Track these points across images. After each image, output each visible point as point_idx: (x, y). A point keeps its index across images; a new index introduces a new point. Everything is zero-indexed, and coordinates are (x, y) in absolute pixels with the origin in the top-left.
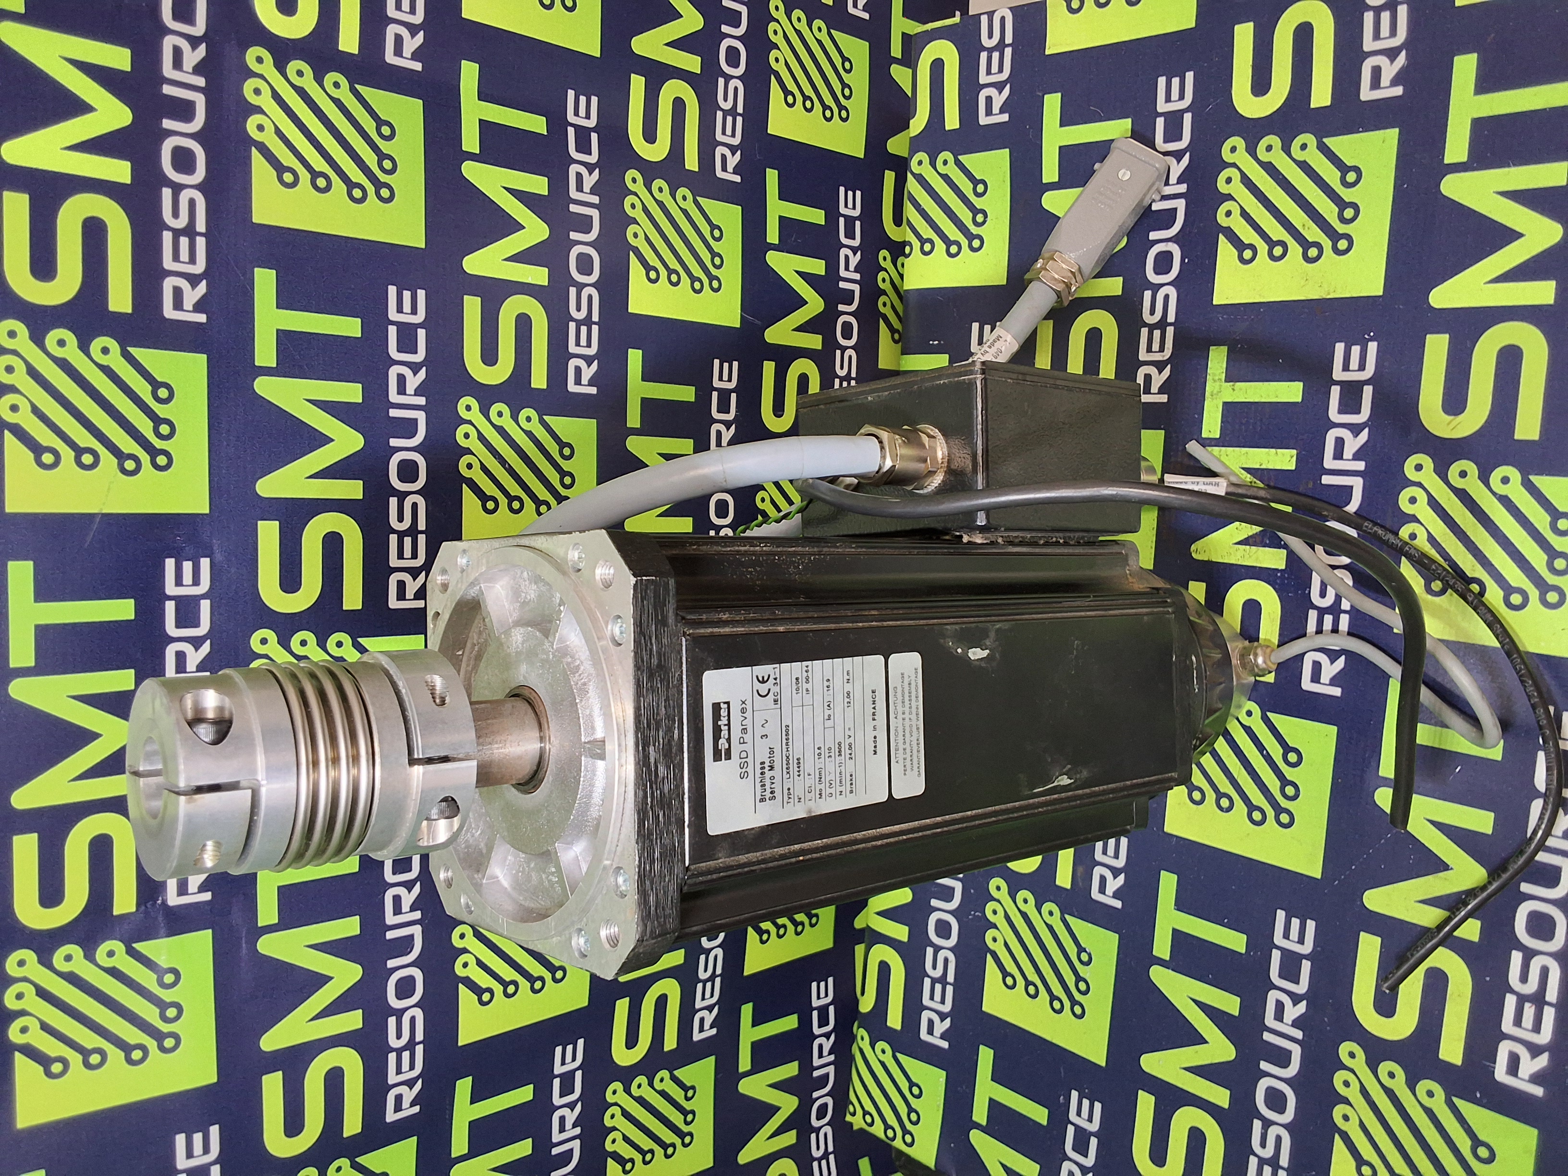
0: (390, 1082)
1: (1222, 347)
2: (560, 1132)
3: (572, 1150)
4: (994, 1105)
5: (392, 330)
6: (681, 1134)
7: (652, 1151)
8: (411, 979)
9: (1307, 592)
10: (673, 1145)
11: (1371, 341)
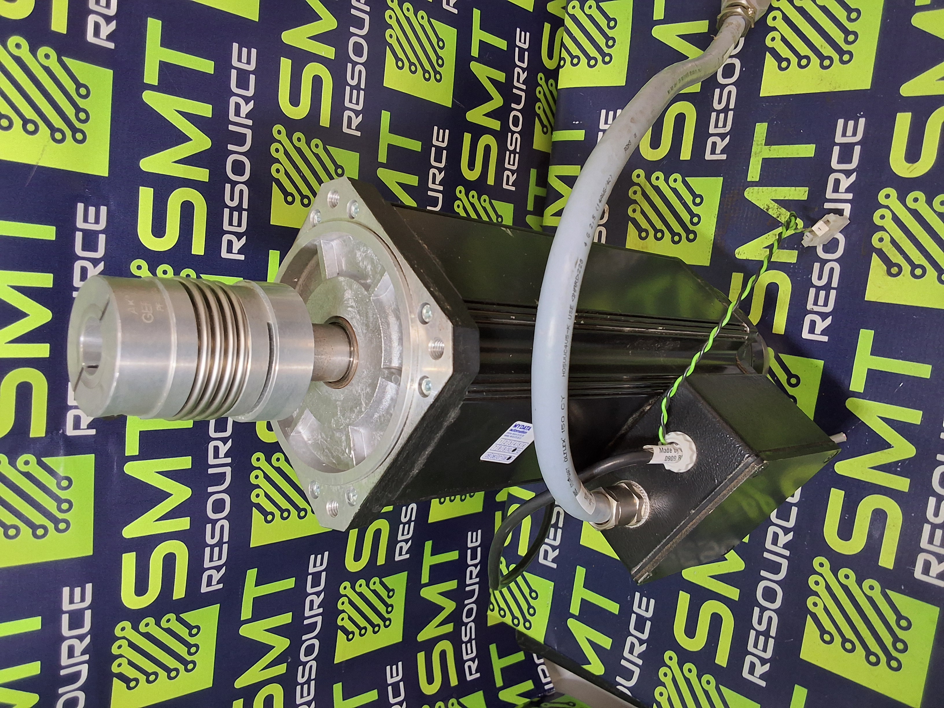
0: (205, 566)
1: (764, 123)
2: (310, 610)
3: (317, 622)
4: (584, 603)
5: (234, 73)
6: (384, 619)
7: (365, 628)
8: (223, 501)
9: (809, 277)
10: (379, 626)
11: (861, 118)
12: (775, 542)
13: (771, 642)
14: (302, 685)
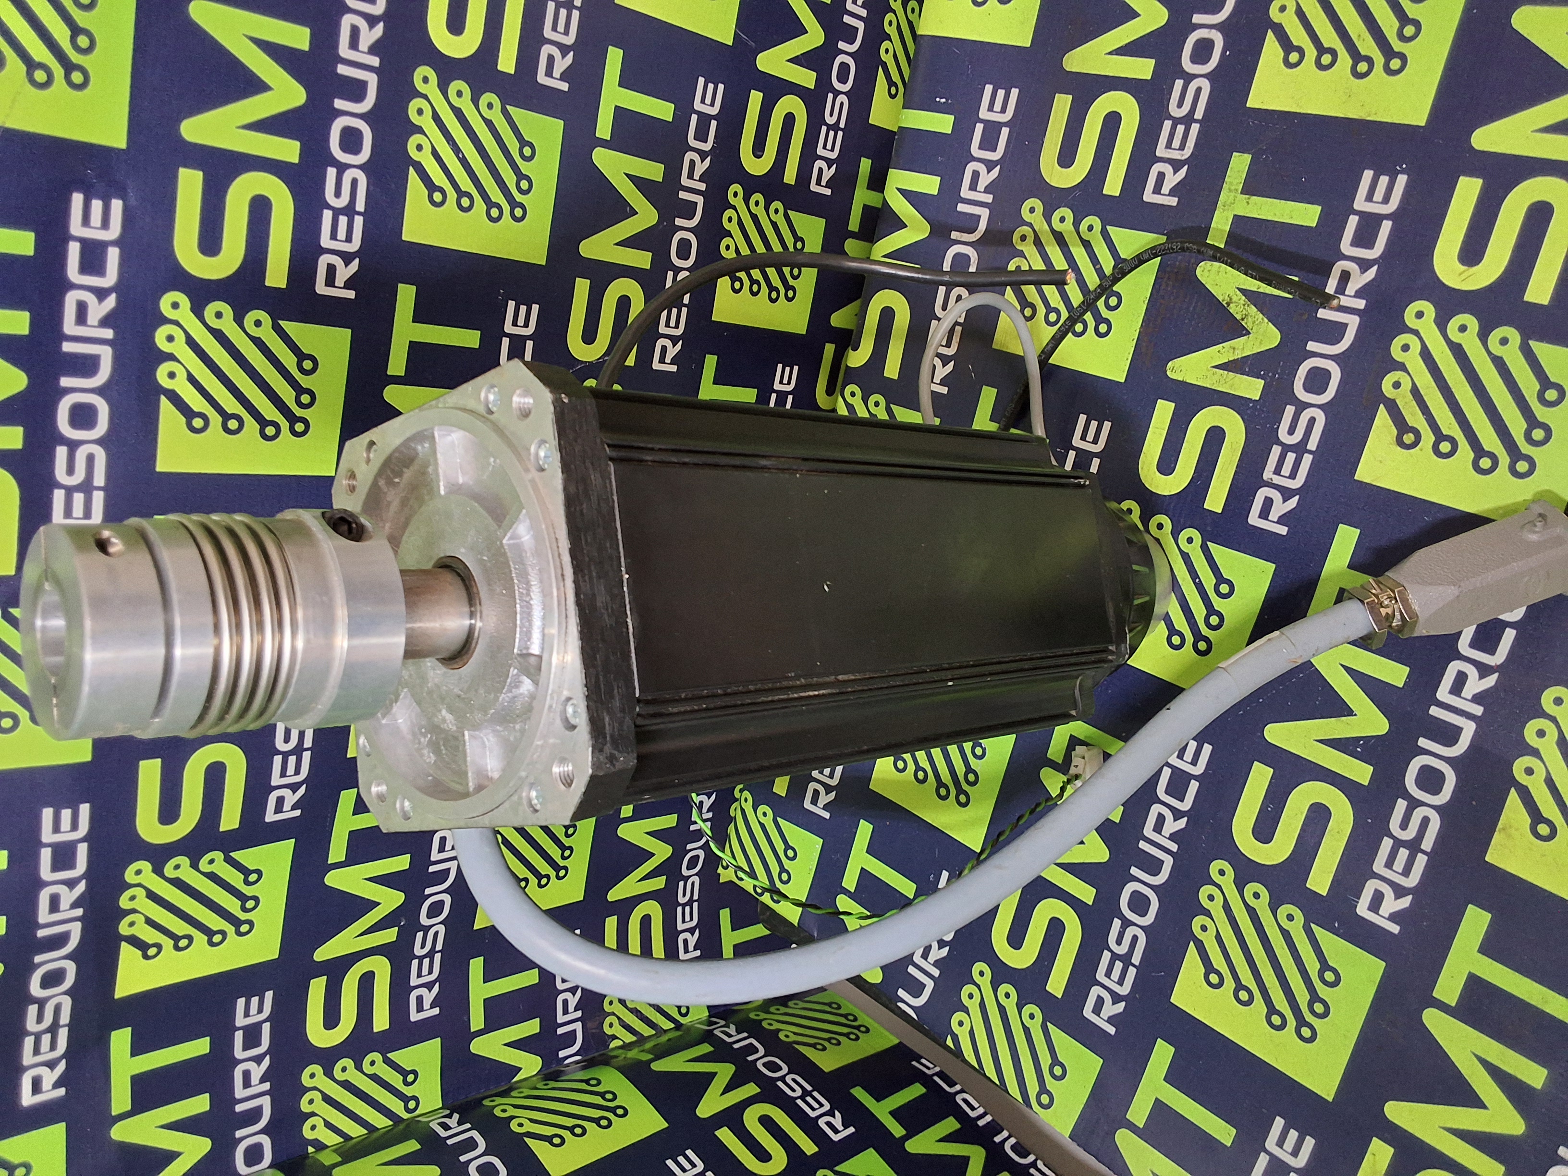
0: (273, 783)
1: (1246, 155)
2: (439, 852)
3: (449, 869)
4: (864, 874)
9: (1276, 426)
11: (1401, 173)
12: (1159, 827)
13: (1132, 972)
14: (421, 959)
